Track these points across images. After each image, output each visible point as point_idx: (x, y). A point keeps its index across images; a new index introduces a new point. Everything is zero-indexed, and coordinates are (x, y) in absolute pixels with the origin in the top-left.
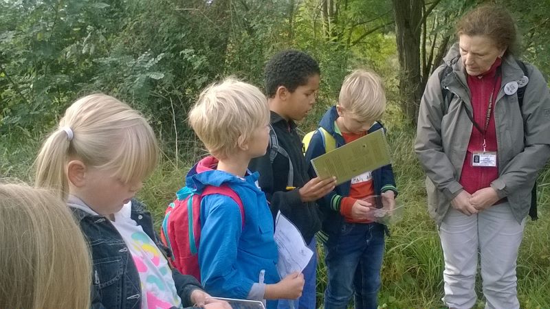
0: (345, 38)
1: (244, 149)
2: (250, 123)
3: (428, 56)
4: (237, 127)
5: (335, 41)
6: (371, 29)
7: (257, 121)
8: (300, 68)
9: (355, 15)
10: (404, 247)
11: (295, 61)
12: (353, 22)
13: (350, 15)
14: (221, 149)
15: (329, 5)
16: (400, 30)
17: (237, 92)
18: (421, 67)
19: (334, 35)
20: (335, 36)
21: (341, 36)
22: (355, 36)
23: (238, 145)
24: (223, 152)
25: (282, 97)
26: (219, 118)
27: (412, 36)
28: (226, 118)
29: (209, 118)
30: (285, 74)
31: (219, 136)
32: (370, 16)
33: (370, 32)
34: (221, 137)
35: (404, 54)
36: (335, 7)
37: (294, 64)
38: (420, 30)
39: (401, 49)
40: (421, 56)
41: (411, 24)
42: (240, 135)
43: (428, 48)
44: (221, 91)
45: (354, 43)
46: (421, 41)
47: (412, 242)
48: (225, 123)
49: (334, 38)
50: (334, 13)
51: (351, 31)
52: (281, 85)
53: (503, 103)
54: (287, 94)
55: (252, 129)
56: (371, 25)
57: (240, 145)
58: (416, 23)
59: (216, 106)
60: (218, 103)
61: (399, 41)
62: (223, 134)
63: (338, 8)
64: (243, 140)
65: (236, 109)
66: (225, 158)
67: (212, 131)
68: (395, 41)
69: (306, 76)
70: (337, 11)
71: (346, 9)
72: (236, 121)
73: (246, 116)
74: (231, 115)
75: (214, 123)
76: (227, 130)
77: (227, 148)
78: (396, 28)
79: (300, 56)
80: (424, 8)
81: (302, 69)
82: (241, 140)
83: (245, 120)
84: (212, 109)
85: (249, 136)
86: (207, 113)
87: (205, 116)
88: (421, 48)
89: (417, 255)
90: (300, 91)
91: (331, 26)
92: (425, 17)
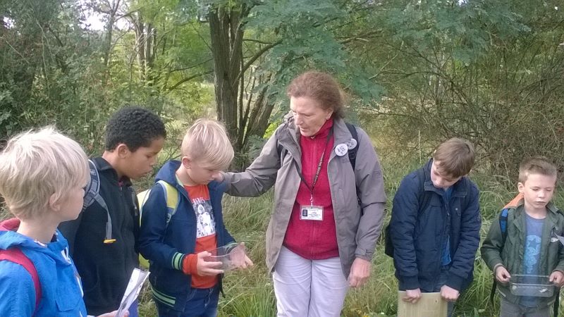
0: (161, 84)
1: (56, 210)
2: (68, 180)
3: (244, 110)
4: (52, 184)
5: (151, 85)
6: (189, 76)
7: (75, 180)
8: (144, 128)
9: (172, 61)
10: (225, 303)
11: (140, 121)
12: (171, 68)
13: (167, 61)
14: (26, 207)
15: (146, 48)
16: (219, 82)
17: (56, 144)
18: (238, 120)
19: (150, 78)
20: (151, 80)
21: (156, 79)
22: (172, 82)
23: (49, 204)
24: (28, 211)
25: (121, 155)
26: (32, 170)
27: (231, 88)
28: (41, 171)
29: (18, 168)
30: (127, 133)
31: (27, 191)
32: (188, 64)
33: (187, 80)
34: (30, 192)
35: (222, 105)
36: (152, 50)
37: (139, 123)
38: (238, 83)
39: (219, 100)
40: (238, 108)
41: (230, 76)
42: (54, 193)
43: (245, 101)
44: (39, 140)
45: (171, 89)
46: (239, 93)
47: (232, 299)
48: (40, 176)
49: (150, 82)
50: (151, 56)
51: (168, 76)
52: (122, 143)
53: (335, 163)
54: (127, 152)
55: (69, 188)
56: (189, 73)
57: (51, 205)
58: (235, 76)
59: (31, 156)
60: (34, 153)
61: (218, 92)
62: (33, 189)
63: (155, 51)
64: (57, 199)
65: (55, 161)
66: (28, 217)
67: (21, 183)
68: (214, 91)
69: (150, 138)
70: (154, 55)
71: (163, 54)
72: (51, 176)
73: (64, 171)
74: (47, 168)
75: (25, 174)
76: (39, 184)
77: (35, 206)
78: (215, 79)
79: (147, 116)
80: (243, 62)
81: (147, 130)
82: (54, 198)
83: (63, 176)
84: (24, 158)
85: (64, 195)
86: (17, 162)
87: (14, 165)
88: (238, 101)
89: (237, 312)
90: (142, 153)
91: (147, 69)
92: (243, 71)
